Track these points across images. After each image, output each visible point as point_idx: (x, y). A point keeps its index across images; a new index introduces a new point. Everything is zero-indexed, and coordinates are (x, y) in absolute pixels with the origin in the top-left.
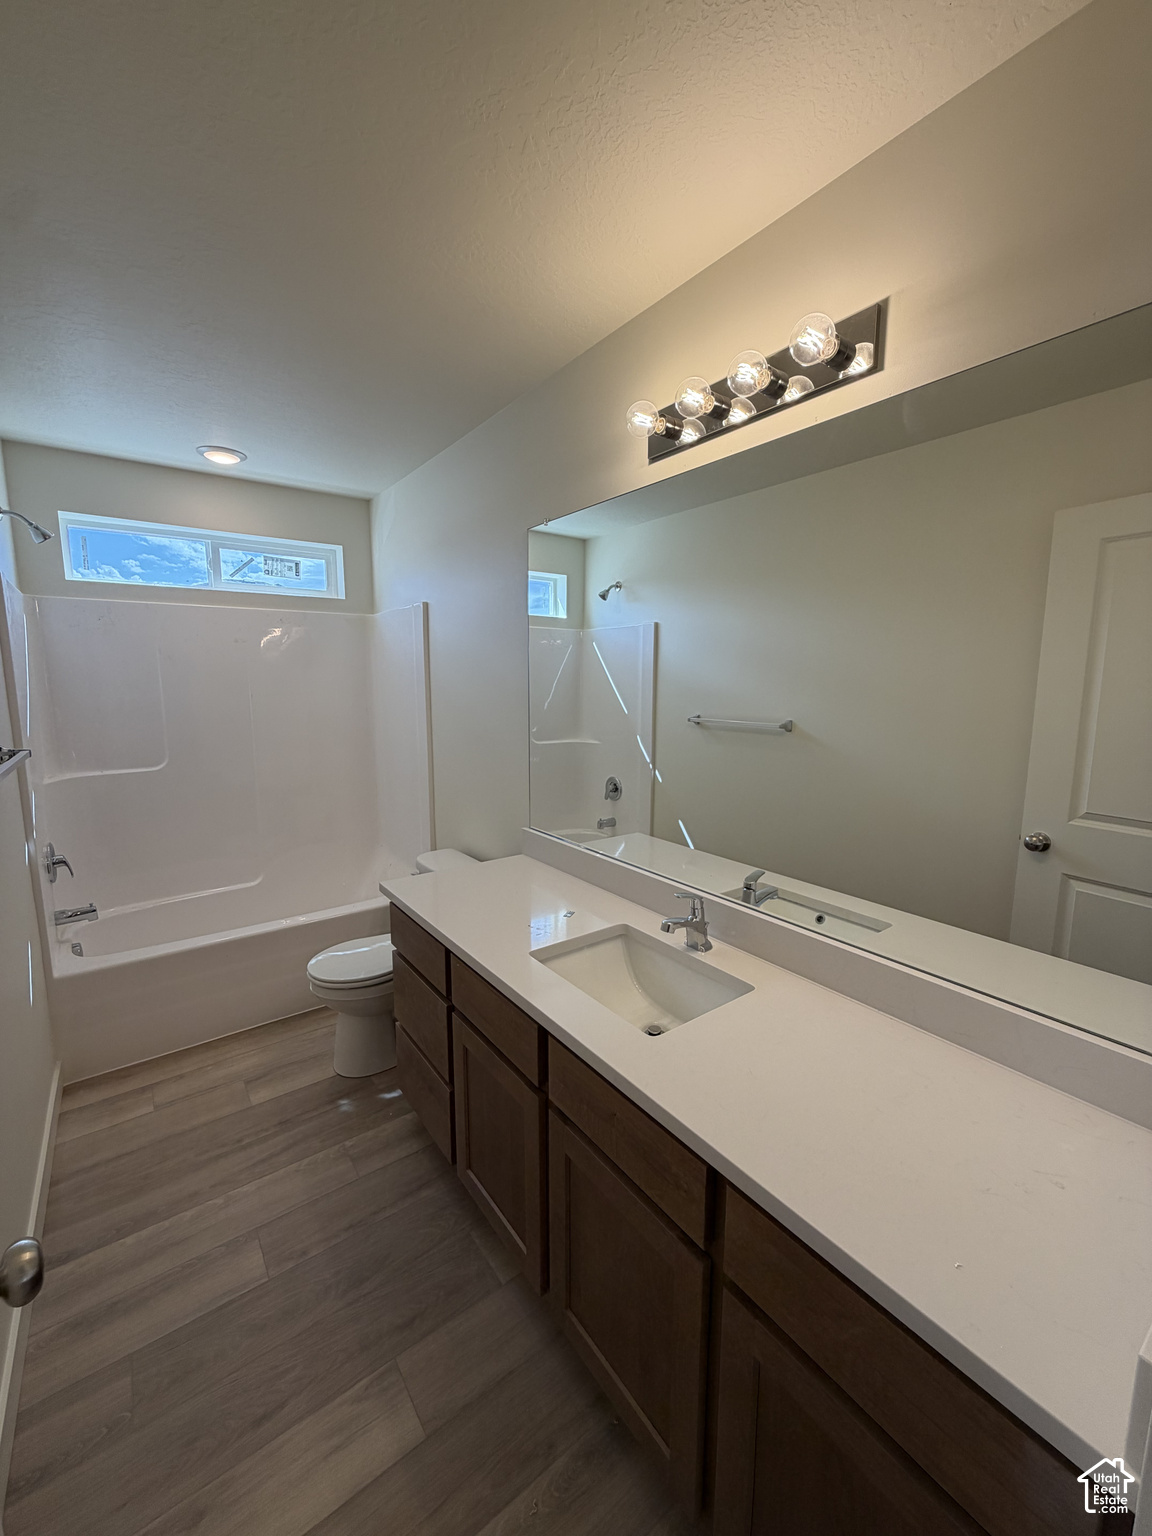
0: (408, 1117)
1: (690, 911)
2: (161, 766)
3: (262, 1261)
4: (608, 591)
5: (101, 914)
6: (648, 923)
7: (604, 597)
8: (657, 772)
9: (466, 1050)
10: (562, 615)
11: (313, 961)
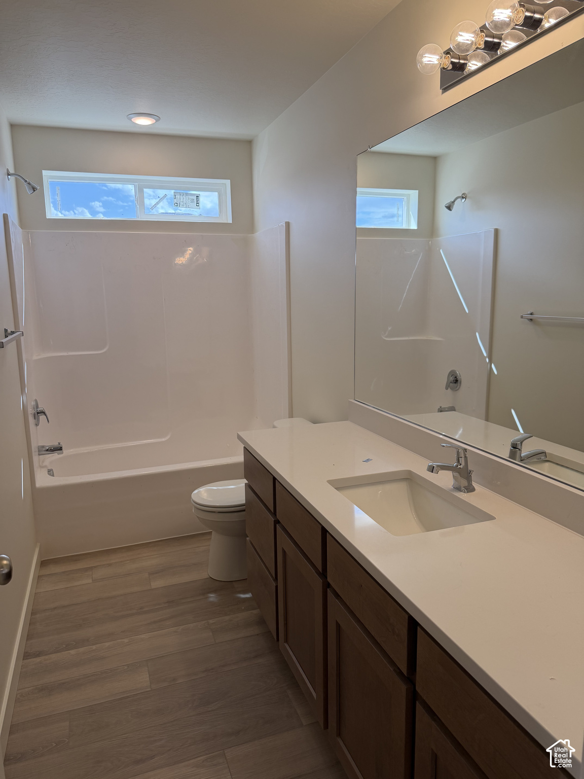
0: (255, 612)
1: (455, 460)
2: (104, 350)
3: (148, 679)
4: (453, 202)
5: (66, 452)
6: (419, 466)
7: (449, 208)
8: (493, 366)
9: (284, 552)
10: (414, 226)
11: (196, 492)
